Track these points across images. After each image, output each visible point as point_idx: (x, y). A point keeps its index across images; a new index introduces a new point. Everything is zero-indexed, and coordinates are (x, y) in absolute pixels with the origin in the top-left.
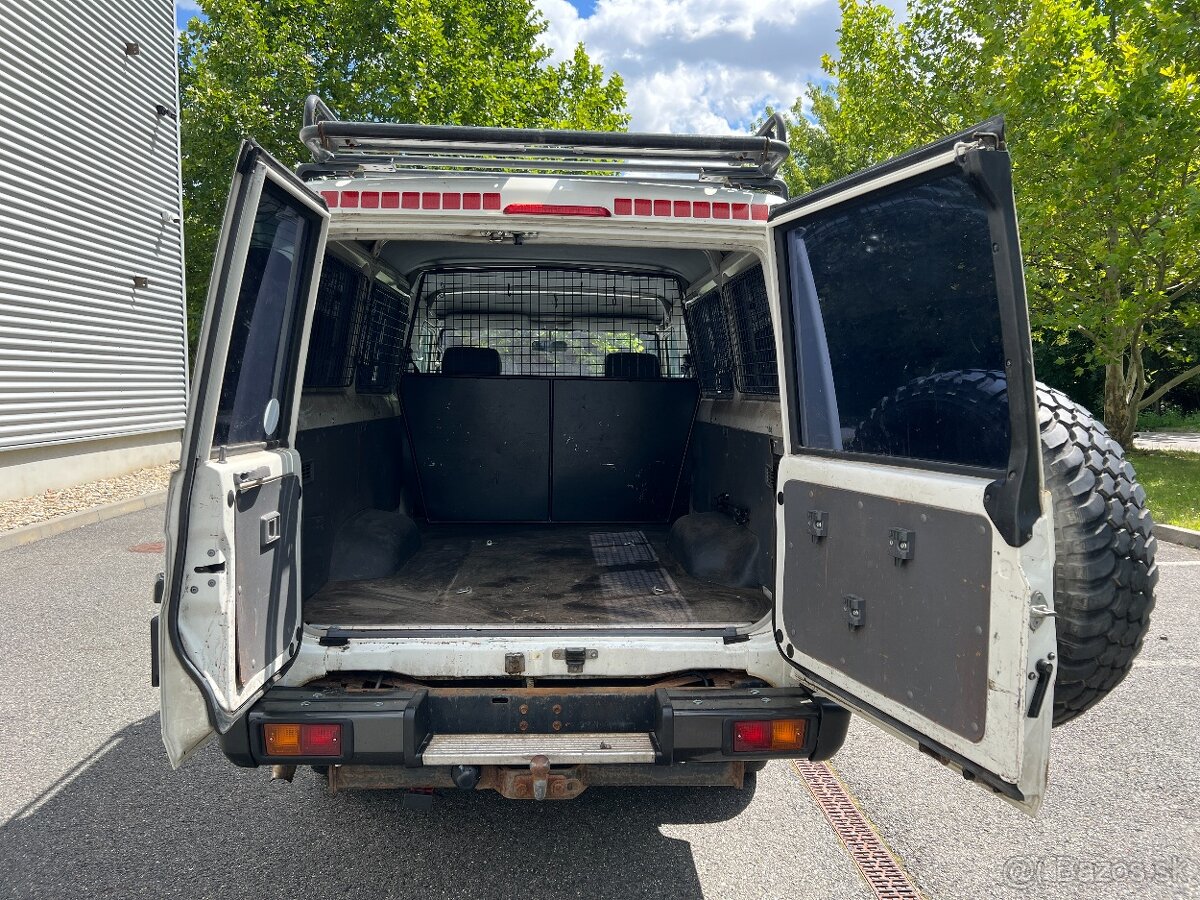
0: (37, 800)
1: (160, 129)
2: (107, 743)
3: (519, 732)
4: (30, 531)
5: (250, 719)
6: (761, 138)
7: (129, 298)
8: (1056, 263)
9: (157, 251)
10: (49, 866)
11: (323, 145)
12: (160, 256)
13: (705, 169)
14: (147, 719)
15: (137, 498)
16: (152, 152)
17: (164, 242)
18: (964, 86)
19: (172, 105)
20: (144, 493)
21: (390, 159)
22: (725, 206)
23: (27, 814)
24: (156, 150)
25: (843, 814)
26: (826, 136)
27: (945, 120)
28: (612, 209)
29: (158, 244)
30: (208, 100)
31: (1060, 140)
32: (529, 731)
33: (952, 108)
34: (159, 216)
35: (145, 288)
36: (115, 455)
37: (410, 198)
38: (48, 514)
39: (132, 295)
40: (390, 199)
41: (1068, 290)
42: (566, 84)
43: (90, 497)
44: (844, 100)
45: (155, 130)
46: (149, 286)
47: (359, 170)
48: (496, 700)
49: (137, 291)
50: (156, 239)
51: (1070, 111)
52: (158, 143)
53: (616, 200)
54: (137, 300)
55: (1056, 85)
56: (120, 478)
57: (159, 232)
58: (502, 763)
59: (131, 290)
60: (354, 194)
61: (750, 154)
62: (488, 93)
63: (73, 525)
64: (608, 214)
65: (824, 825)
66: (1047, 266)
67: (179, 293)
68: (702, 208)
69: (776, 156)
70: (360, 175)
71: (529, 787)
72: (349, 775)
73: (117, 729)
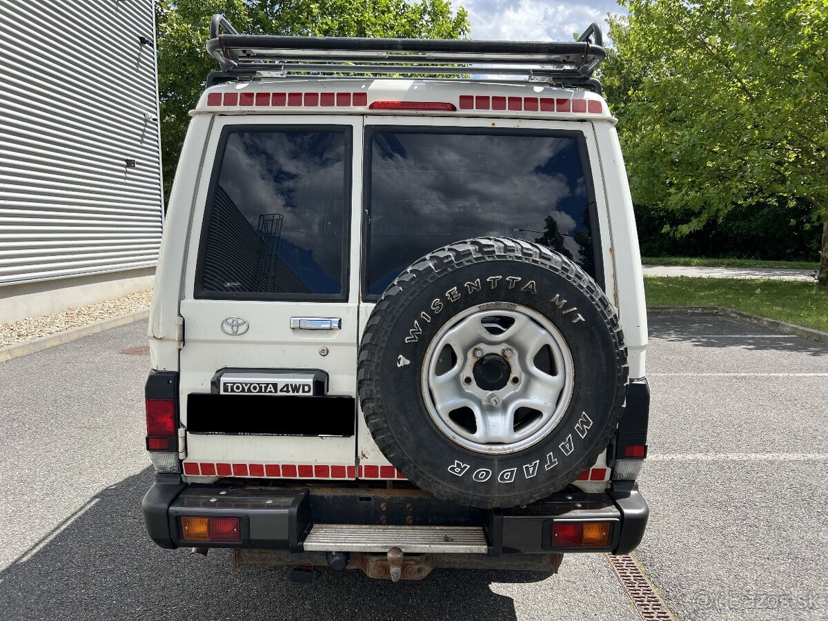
0: (34, 547)
1: (142, 53)
2: (90, 502)
3: (380, 523)
4: (53, 338)
5: (170, 512)
6: (582, 43)
7: (123, 175)
8: (788, 147)
9: (142, 141)
10: (36, 603)
11: (225, 55)
12: (144, 145)
13: (534, 71)
14: (120, 483)
15: (129, 314)
16: (137, 71)
17: (146, 134)
18: (723, 14)
19: (151, 37)
20: (134, 311)
21: (280, 66)
22: (551, 101)
23: (25, 559)
24: (140, 69)
25: (632, 578)
26: (618, 54)
27: (707, 40)
28: (457, 105)
29: (143, 136)
30: (175, 33)
31: (797, 55)
32: (388, 523)
33: (712, 32)
34: (143, 116)
35: (133, 167)
36: (115, 284)
37: (294, 97)
38: (67, 326)
39: (126, 172)
40: (279, 98)
41: (796, 166)
42: (427, 17)
43: (96, 314)
44: (632, 26)
45: (139, 54)
46: (136, 166)
47: (257, 76)
48: (361, 499)
49: (129, 170)
50: (141, 133)
51: (806, 32)
52: (141, 64)
53: (461, 97)
54: (128, 176)
55: (796, 12)
56: (119, 300)
57: (143, 128)
58: (365, 551)
59: (124, 169)
60: (251, 95)
61: (572, 57)
62: (368, 26)
63: (84, 334)
64: (454, 108)
65: (617, 587)
66: (782, 148)
67: (157, 170)
68: (531, 103)
69: (594, 59)
70: (259, 79)
71: (387, 571)
72: (248, 555)
73: (98, 491)
